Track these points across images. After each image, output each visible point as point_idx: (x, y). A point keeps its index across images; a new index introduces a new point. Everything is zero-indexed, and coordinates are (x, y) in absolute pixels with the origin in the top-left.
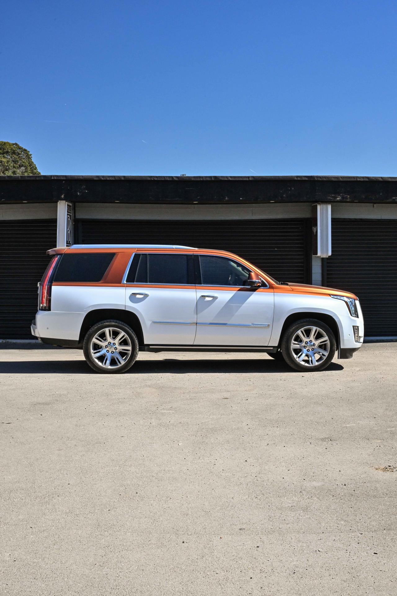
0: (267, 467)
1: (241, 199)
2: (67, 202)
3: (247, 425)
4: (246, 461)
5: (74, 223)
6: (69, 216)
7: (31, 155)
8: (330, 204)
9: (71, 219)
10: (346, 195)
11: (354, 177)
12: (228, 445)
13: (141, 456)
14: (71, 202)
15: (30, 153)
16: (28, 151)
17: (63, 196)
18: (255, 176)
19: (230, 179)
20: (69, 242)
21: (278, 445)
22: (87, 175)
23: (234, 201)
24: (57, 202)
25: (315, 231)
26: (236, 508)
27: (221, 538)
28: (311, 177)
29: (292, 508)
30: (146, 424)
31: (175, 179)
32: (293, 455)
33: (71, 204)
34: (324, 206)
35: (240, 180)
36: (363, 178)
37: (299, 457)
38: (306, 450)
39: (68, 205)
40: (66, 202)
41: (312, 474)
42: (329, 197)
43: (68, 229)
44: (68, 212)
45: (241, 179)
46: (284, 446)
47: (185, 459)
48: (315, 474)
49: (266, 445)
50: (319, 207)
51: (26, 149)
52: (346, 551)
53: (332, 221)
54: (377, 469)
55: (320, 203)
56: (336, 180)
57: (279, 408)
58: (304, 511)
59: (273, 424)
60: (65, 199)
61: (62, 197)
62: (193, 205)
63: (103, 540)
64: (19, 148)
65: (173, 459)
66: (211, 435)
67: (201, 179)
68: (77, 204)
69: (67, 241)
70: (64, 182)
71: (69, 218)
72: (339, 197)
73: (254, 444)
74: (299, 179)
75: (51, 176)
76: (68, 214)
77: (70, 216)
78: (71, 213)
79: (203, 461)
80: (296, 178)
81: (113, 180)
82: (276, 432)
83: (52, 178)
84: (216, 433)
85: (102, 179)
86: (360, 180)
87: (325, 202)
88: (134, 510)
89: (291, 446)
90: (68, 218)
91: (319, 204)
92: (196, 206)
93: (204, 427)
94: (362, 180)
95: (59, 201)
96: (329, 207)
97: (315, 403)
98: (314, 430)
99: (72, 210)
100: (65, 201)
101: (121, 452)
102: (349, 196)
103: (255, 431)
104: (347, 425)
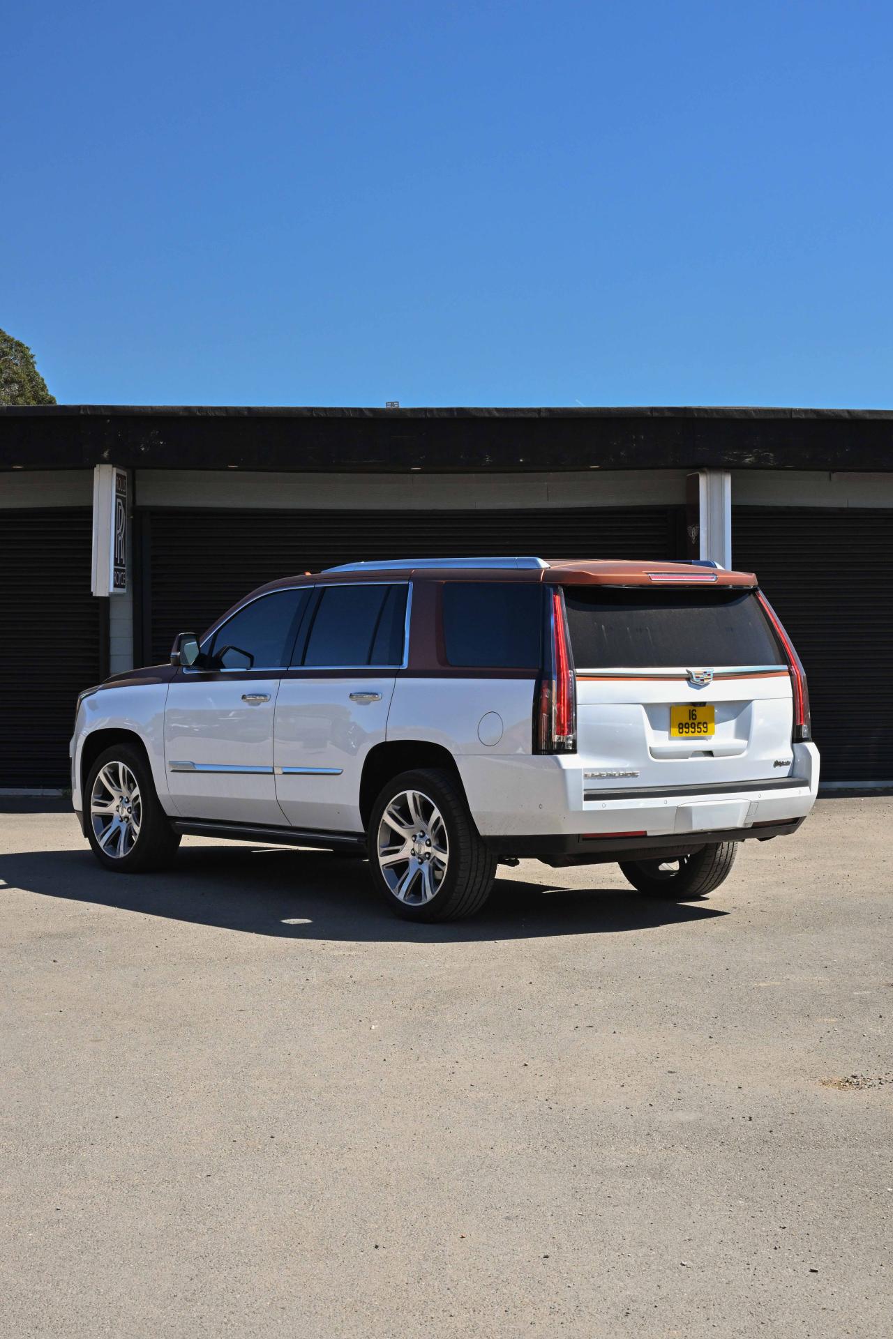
0: (572, 1079)
1: (521, 460)
2: (115, 469)
3: (531, 983)
4: (526, 1065)
5: (132, 517)
6: (119, 501)
7: (32, 357)
8: (729, 472)
9: (124, 506)
10: (766, 452)
11: (784, 411)
12: (485, 1028)
13: (284, 1055)
14: (125, 467)
15: (30, 353)
16: (27, 348)
17: (106, 454)
18: (554, 408)
19: (497, 415)
20: (121, 560)
21: (599, 1030)
22: (161, 405)
23: (505, 465)
24: (92, 468)
25: (693, 536)
26: (499, 1172)
27: (463, 1237)
28: (685, 410)
29: (627, 1172)
30: (296, 981)
31: (368, 413)
32: (633, 1052)
33: (124, 473)
34: (715, 477)
35: (517, 416)
36: (806, 411)
37: (646, 1055)
38: (664, 1039)
39: (118, 475)
40: (113, 467)
41: (676, 1095)
42: (726, 458)
43: (118, 532)
44: (117, 491)
45: (522, 415)
46: (614, 1032)
47: (385, 1060)
48: (683, 1095)
49: (572, 1028)
50: (703, 481)
51: (22, 341)
52: (748, 1266)
53: (733, 514)
54: (824, 1083)
55: (706, 469)
56: (743, 416)
57: (606, 945)
58: (653, 1177)
59: (590, 983)
60: (112, 461)
61: (103, 456)
62: (409, 476)
63: (194, 1242)
64: (5, 340)
65: (357, 1062)
66: (446, 1006)
67: (428, 415)
68: (138, 472)
69: (116, 559)
70: (109, 421)
71: (120, 504)
72: (750, 457)
73: (544, 1027)
74: (656, 414)
75: (79, 408)
76: (117, 497)
77: (123, 499)
78: (124, 493)
79: (425, 1064)
80: (649, 413)
81: (224, 417)
82: (597, 1000)
83: (82, 412)
84: (458, 1002)
85: (198, 413)
86: (798, 416)
87: (716, 467)
88: (266, 1176)
89: (629, 1032)
90: (117, 505)
91: (703, 472)
92: (417, 476)
93: (430, 988)
94: (803, 416)
95: (98, 466)
96: (728, 480)
97: (688, 933)
98: (683, 995)
99: (128, 489)
100: (110, 466)
101: (239, 1046)
102: (772, 455)
103: (547, 998)
104: (761, 984)
